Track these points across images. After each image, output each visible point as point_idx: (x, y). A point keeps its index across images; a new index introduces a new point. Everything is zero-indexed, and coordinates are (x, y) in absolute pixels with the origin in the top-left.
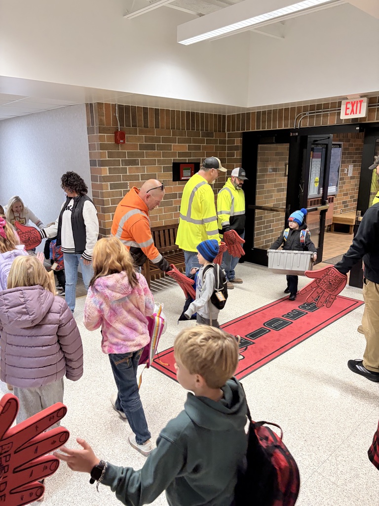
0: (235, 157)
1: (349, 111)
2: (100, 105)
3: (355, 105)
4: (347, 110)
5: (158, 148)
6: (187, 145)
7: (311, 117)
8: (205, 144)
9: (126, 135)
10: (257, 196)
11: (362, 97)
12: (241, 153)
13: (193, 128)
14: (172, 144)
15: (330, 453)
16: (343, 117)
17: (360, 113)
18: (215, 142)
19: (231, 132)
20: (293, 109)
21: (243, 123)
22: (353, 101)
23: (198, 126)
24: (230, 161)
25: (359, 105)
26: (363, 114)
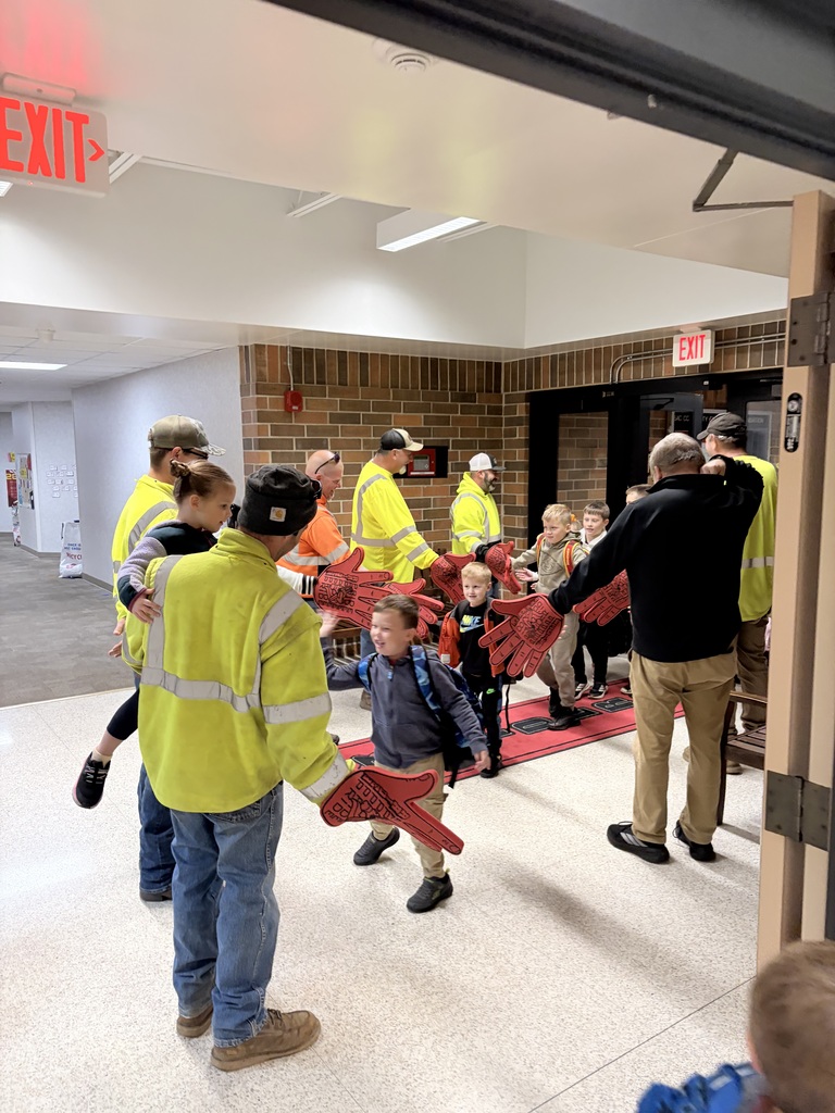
0: (517, 437)
1: (685, 353)
2: (260, 348)
3: (694, 343)
4: (683, 351)
5: (366, 421)
6: (422, 415)
7: (637, 364)
8: (459, 415)
9: (304, 398)
11: (704, 329)
12: (527, 430)
13: (435, 386)
14: (393, 414)
16: (676, 363)
17: (702, 356)
18: (480, 410)
19: (510, 393)
20: (607, 350)
21: (530, 376)
22: (690, 335)
23: (444, 381)
24: (510, 444)
25: (699, 342)
26: (706, 358)
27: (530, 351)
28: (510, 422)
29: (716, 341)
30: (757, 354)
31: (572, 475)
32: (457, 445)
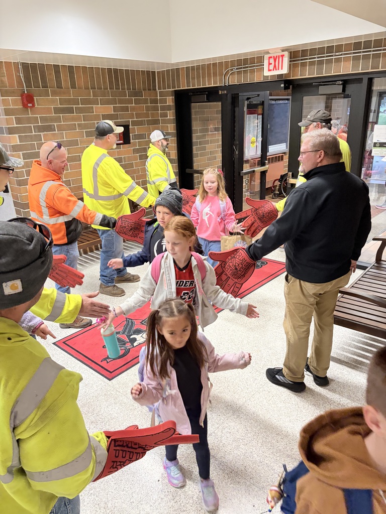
0: (168, 118)
1: (272, 67)
3: (277, 60)
4: (270, 66)
5: (78, 111)
6: (112, 106)
7: (239, 73)
8: (134, 105)
9: (35, 98)
11: (283, 51)
12: (174, 113)
13: (118, 87)
14: (94, 106)
17: (282, 69)
18: (145, 101)
19: (162, 90)
20: (221, 64)
21: (173, 80)
22: (275, 56)
23: (123, 84)
24: (164, 122)
25: (281, 60)
26: (284, 70)
28: (163, 108)
29: (290, 58)
30: (313, 67)
31: (198, 138)
32: (134, 123)
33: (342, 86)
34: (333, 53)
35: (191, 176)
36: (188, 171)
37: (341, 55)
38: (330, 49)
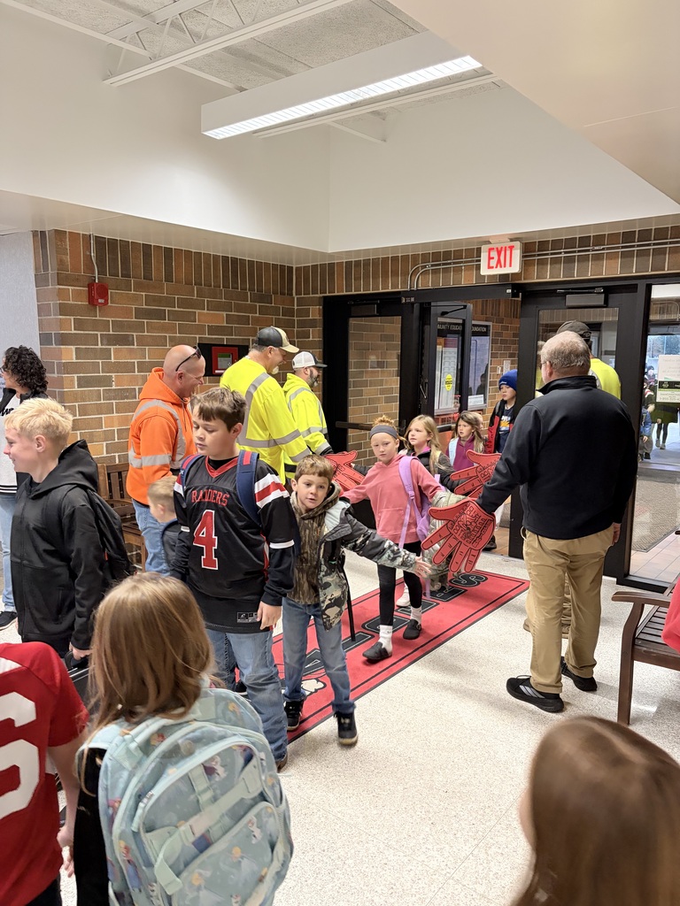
0: (311, 339)
1: (493, 263)
2: (59, 234)
3: (503, 253)
4: (491, 261)
5: (171, 317)
6: (225, 314)
7: (435, 272)
8: (258, 315)
9: (109, 291)
10: (351, 408)
11: (512, 240)
12: (321, 332)
13: (236, 286)
14: (197, 311)
15: (476, 842)
16: (484, 271)
17: (510, 266)
18: (275, 311)
19: (303, 296)
20: (405, 258)
21: (323, 280)
22: (499, 246)
23: (243, 281)
24: (303, 345)
25: (508, 252)
26: (515, 268)
27: (331, 255)
30: (557, 266)
33: (603, 295)
34: (589, 246)
35: (345, 432)
36: (339, 424)
37: (603, 249)
38: (584, 241)
